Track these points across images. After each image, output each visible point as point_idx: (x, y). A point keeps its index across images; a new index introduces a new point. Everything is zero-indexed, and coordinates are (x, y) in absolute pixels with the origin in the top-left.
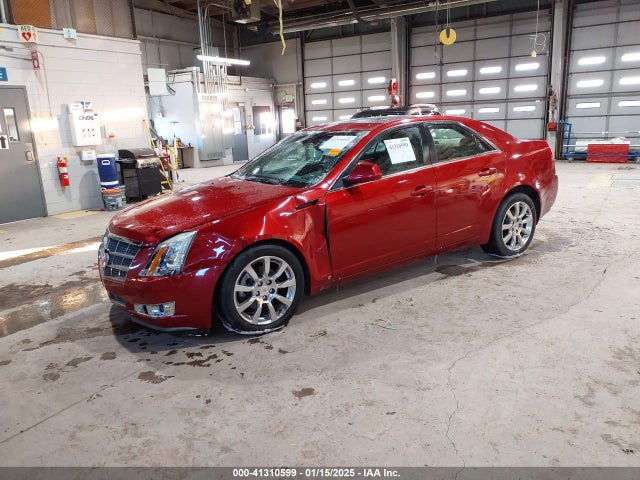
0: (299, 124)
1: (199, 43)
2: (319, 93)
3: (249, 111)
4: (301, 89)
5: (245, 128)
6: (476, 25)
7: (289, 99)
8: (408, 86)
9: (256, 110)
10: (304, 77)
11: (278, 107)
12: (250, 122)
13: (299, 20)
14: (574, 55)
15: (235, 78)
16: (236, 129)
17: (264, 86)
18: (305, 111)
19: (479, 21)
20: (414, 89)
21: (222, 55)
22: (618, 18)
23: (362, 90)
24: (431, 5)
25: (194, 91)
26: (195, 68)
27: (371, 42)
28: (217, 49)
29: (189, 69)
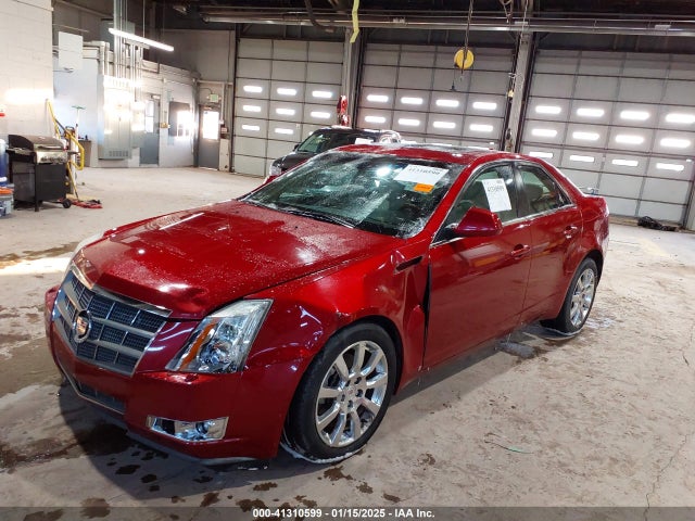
0: (225, 130)
1: (111, 14)
2: (252, 98)
3: (165, 107)
4: (231, 90)
5: (158, 126)
6: (436, 52)
7: (214, 99)
8: (358, 107)
9: (174, 106)
10: (235, 77)
11: (200, 107)
12: (165, 120)
13: (236, 10)
14: (533, 100)
15: (151, 65)
16: (147, 126)
17: (187, 79)
18: (233, 117)
19: (440, 48)
20: (363, 111)
21: (138, 32)
22: (577, 70)
23: (304, 102)
24: (395, 21)
25: (100, 72)
26: (103, 43)
27: (320, 51)
28: (133, 25)
29: (94, 43)
